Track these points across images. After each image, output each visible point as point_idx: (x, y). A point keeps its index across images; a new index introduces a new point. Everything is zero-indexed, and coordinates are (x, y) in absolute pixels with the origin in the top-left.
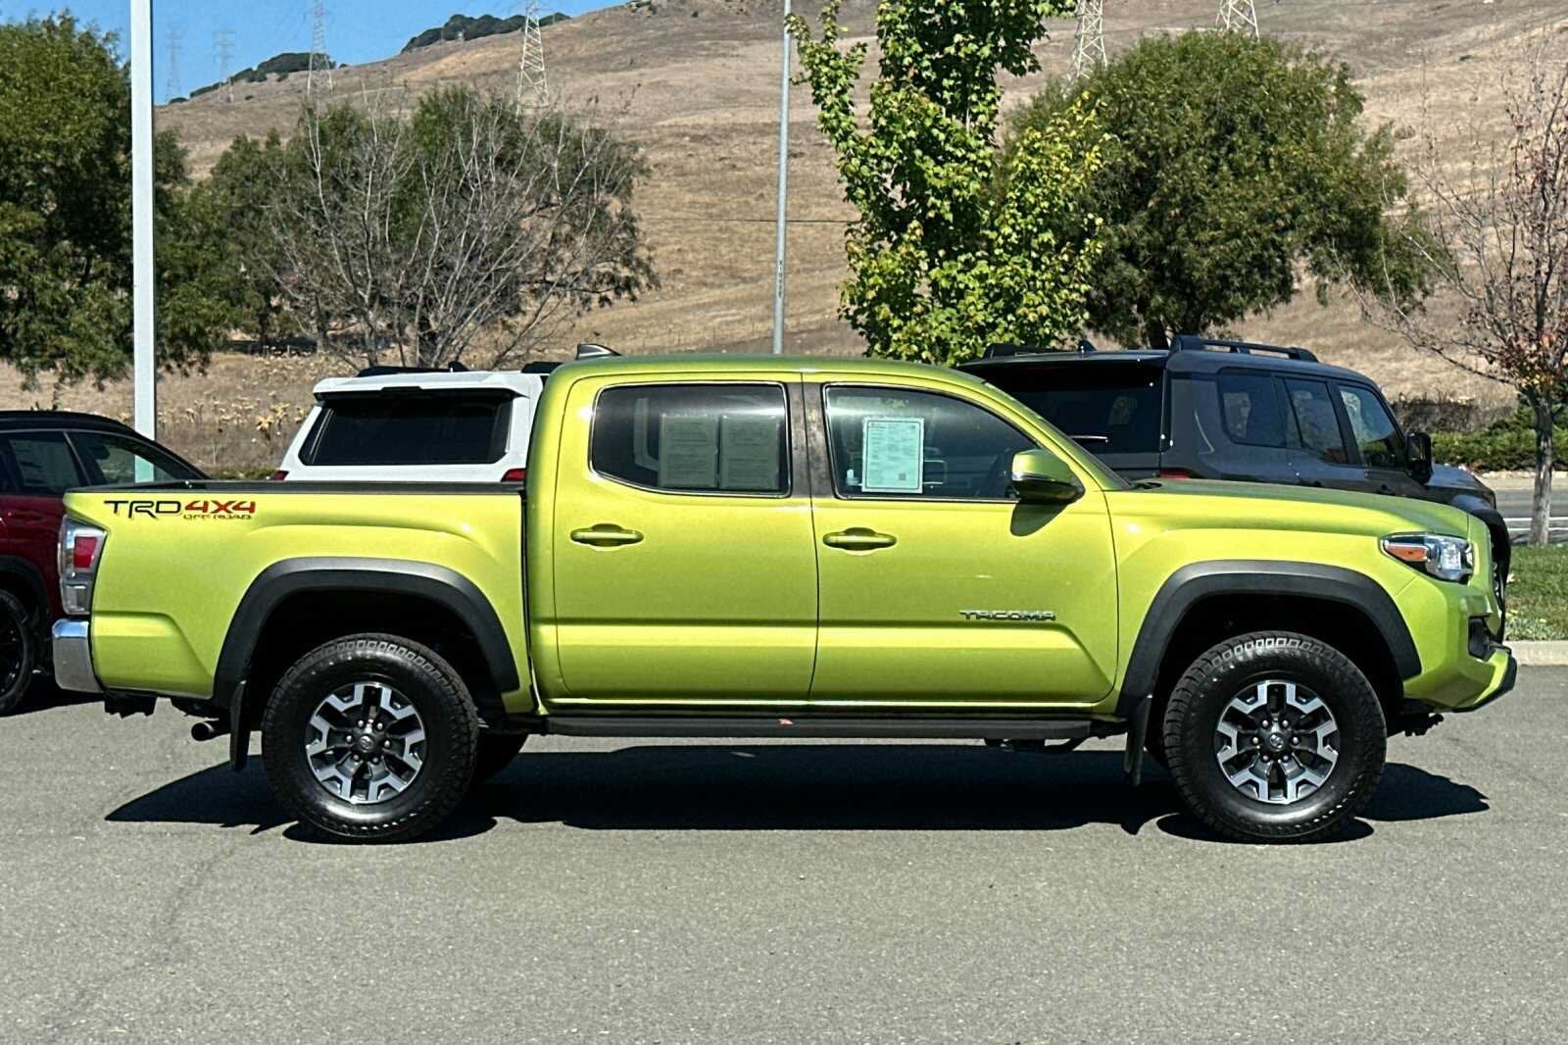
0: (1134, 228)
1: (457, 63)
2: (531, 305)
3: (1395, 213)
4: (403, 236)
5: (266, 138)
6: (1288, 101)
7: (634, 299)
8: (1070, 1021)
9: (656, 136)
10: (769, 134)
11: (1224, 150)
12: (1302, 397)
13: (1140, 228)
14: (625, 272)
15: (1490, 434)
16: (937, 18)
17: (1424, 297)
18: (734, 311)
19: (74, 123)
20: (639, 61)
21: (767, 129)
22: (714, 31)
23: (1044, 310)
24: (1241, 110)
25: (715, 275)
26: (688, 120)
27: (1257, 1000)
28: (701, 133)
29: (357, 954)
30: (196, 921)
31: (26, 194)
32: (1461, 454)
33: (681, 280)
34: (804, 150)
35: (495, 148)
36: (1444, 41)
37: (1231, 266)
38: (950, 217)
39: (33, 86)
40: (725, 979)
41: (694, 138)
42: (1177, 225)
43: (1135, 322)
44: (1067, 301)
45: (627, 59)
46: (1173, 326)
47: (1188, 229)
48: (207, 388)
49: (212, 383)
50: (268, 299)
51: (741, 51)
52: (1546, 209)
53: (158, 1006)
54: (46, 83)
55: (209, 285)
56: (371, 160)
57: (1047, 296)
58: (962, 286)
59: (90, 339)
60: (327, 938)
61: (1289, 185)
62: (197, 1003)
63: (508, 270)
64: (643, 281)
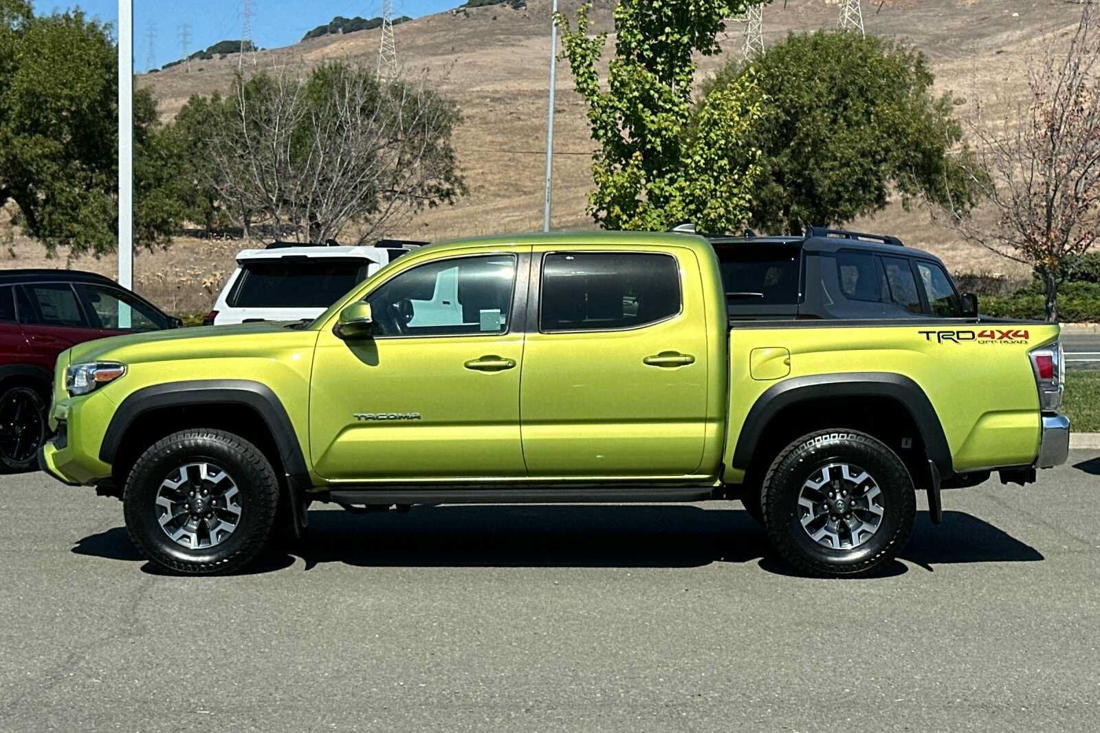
0: (782, 160)
1: (337, 48)
2: (383, 206)
3: (954, 151)
4: (299, 160)
5: (211, 97)
6: (883, 77)
7: (452, 203)
8: (735, 680)
9: (468, 98)
10: (542, 97)
11: (841, 109)
12: (892, 269)
13: (785, 159)
14: (446, 186)
15: (1014, 298)
16: (654, 17)
17: (971, 207)
18: (518, 214)
19: (82, 82)
20: (457, 49)
21: (541, 94)
22: (507, 30)
23: (722, 211)
24: (853, 83)
25: (506, 190)
26: (490, 88)
27: (860, 667)
28: (498, 96)
29: (258, 631)
30: (151, 609)
31: (51, 129)
32: (995, 311)
33: (483, 193)
34: (565, 109)
35: (361, 101)
36: (987, 41)
37: (843, 185)
38: (659, 149)
39: (56, 58)
40: (504, 650)
41: (493, 100)
42: (809, 158)
43: (781, 221)
44: (737, 205)
45: (449, 47)
46: (806, 224)
47: (816, 160)
48: (171, 260)
49: (174, 257)
50: (211, 202)
51: (524, 43)
52: (1054, 148)
53: (122, 665)
54: (65, 56)
55: (171, 191)
56: (278, 108)
57: (724, 202)
58: (667, 194)
59: (93, 225)
60: (238, 621)
61: (883, 132)
62: (149, 663)
63: (368, 182)
64: (458, 191)
